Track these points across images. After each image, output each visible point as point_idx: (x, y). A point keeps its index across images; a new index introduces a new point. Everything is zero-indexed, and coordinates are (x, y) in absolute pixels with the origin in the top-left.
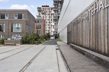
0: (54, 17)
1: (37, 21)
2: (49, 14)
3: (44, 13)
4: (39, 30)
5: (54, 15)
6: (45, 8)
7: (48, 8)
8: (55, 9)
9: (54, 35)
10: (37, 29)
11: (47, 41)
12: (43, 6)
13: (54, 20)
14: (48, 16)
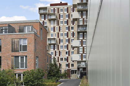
0: (79, 26)
1: (17, 28)
2: (67, 22)
3: (54, 20)
4: (21, 53)
5: (78, 23)
6: (56, 7)
7: (66, 7)
8: (80, 7)
9: (78, 68)
10: (12, 51)
11: (62, 83)
12: (52, 5)
13: (78, 33)
14: (64, 26)
